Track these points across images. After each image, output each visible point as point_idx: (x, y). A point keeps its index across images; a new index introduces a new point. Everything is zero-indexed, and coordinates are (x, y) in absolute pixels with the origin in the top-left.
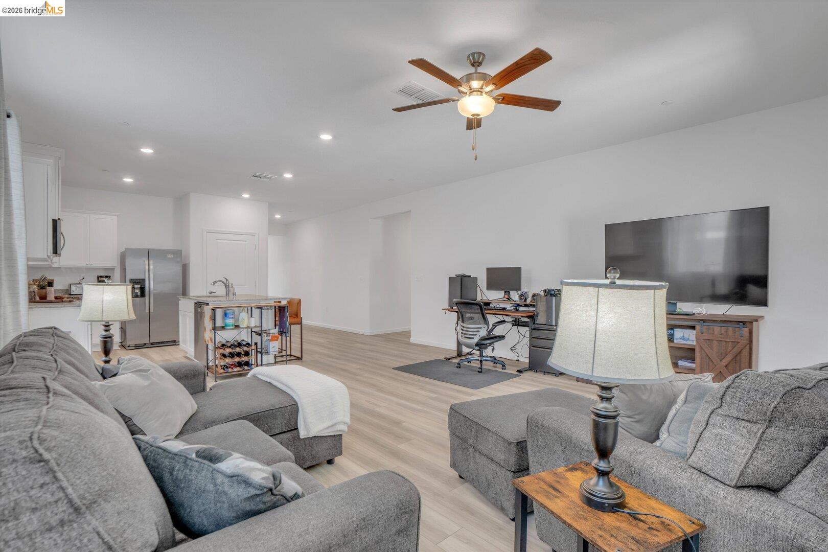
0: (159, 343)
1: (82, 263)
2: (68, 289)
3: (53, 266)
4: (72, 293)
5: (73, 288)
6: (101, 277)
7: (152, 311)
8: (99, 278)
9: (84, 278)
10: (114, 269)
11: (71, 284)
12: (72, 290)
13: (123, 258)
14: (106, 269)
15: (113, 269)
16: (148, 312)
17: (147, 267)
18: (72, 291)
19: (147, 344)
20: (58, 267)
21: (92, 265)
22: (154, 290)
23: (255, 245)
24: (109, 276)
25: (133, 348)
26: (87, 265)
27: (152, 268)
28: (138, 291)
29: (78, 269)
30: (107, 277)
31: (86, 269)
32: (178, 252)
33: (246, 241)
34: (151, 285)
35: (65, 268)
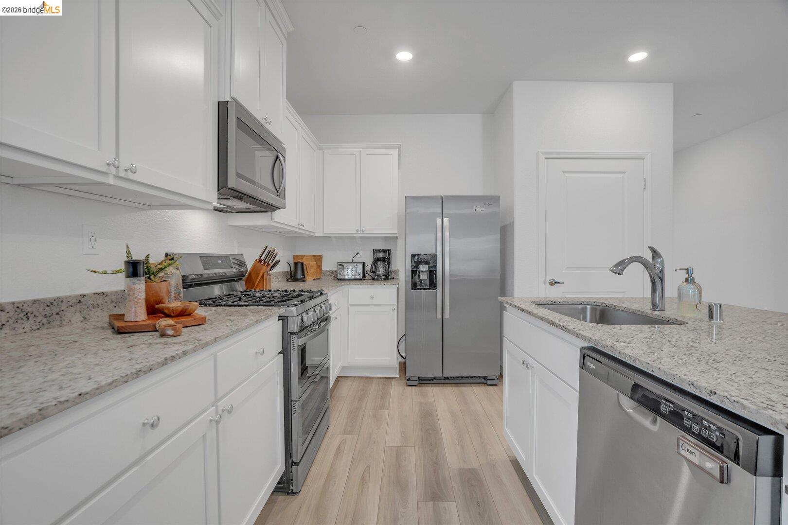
0: (458, 378)
1: (349, 228)
2: (337, 271)
3: (315, 234)
4: (339, 278)
6: (378, 251)
7: (446, 316)
8: (375, 254)
9: (358, 254)
11: (338, 263)
14: (387, 238)
15: (394, 238)
16: (441, 318)
17: (439, 235)
18: (339, 275)
19: (439, 378)
20: (322, 236)
21: (364, 232)
22: (451, 275)
23: (645, 181)
24: (387, 250)
25: (416, 383)
26: (357, 231)
27: (447, 234)
28: (424, 277)
29: (351, 238)
30: (385, 251)
31: (361, 238)
32: (492, 200)
33: (624, 173)
34: (447, 266)
35: (336, 237)
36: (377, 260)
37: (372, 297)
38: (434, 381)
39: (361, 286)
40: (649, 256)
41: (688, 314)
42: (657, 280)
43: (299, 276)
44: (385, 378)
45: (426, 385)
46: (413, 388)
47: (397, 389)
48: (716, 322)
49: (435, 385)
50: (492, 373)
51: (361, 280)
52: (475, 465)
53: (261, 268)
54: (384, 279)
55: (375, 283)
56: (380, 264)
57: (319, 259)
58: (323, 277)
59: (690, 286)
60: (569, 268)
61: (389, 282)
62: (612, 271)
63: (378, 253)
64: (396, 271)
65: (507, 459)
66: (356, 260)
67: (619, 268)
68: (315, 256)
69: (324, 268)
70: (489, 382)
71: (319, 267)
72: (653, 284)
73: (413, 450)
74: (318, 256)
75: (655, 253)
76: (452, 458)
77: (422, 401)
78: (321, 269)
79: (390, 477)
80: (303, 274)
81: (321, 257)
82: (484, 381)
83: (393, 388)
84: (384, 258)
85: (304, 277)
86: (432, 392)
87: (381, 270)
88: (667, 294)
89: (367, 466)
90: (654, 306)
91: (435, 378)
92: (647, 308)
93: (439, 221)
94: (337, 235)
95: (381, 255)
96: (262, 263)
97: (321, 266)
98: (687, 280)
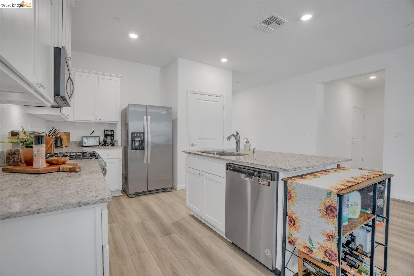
0: (154, 191)
1: (91, 118)
2: (81, 141)
3: (69, 120)
4: (84, 145)
5: (85, 140)
6: (107, 131)
7: (149, 162)
8: (106, 132)
9: (93, 132)
10: (117, 124)
11: (83, 137)
12: (84, 142)
13: (125, 115)
14: (111, 124)
15: (115, 124)
16: (146, 163)
17: (146, 123)
18: (84, 144)
19: (145, 192)
20: (72, 121)
21: (100, 120)
22: (151, 143)
23: (224, 106)
24: (112, 130)
25: (134, 196)
26: (96, 120)
27: (149, 123)
28: (137, 144)
29: (89, 124)
30: (111, 131)
31: (95, 123)
32: (168, 109)
33: (217, 102)
34: (149, 138)
35: (79, 122)
36: (106, 135)
37: (109, 155)
38: (143, 194)
39: (102, 149)
40: (236, 134)
41: (247, 152)
42: (238, 142)
43: (59, 144)
44: (115, 196)
45: (139, 196)
46: (133, 198)
47: (125, 200)
48: (255, 154)
49: (143, 195)
50: (169, 186)
51: (98, 146)
52: (177, 220)
53: (50, 140)
54: (112, 146)
55: (107, 147)
56: (109, 138)
57: (68, 135)
58: (70, 145)
59: (248, 144)
60: (198, 139)
61: (114, 147)
62: (227, 139)
63: (107, 132)
64: (116, 141)
65: (188, 215)
66: (93, 135)
67: (229, 138)
68: (66, 133)
69: (71, 140)
70: (168, 190)
71: (68, 139)
72: (237, 143)
73: (149, 221)
74: (68, 133)
75: (237, 133)
76: (167, 221)
77: (140, 203)
78: (69, 141)
79: (144, 233)
80: (61, 143)
81: (70, 133)
82: (166, 190)
83: (122, 200)
84: (111, 134)
85: (62, 146)
86: (144, 199)
87: (109, 141)
88: (241, 148)
89: (131, 232)
90: (237, 151)
91: (143, 192)
92: (235, 151)
93: (145, 117)
94: (79, 121)
95: (109, 133)
96: (51, 137)
97: (69, 139)
98: (247, 142)
